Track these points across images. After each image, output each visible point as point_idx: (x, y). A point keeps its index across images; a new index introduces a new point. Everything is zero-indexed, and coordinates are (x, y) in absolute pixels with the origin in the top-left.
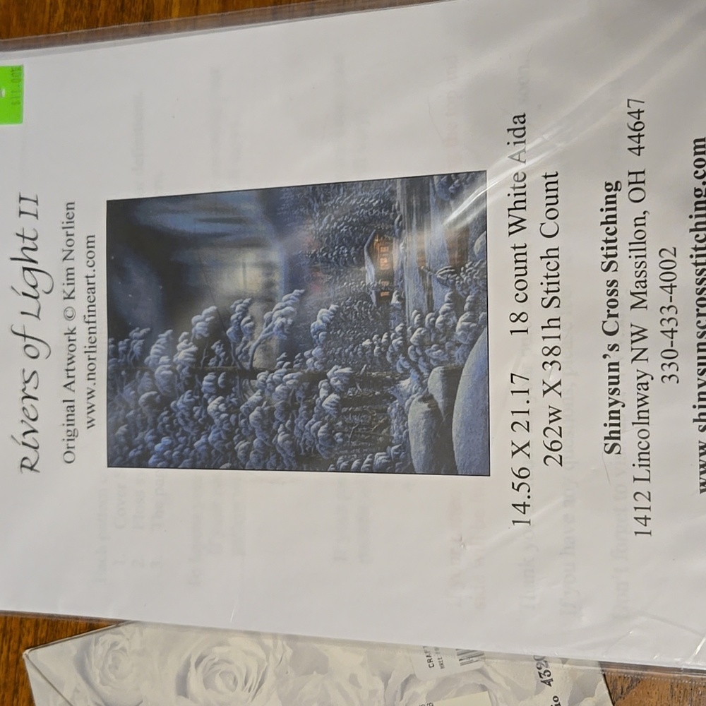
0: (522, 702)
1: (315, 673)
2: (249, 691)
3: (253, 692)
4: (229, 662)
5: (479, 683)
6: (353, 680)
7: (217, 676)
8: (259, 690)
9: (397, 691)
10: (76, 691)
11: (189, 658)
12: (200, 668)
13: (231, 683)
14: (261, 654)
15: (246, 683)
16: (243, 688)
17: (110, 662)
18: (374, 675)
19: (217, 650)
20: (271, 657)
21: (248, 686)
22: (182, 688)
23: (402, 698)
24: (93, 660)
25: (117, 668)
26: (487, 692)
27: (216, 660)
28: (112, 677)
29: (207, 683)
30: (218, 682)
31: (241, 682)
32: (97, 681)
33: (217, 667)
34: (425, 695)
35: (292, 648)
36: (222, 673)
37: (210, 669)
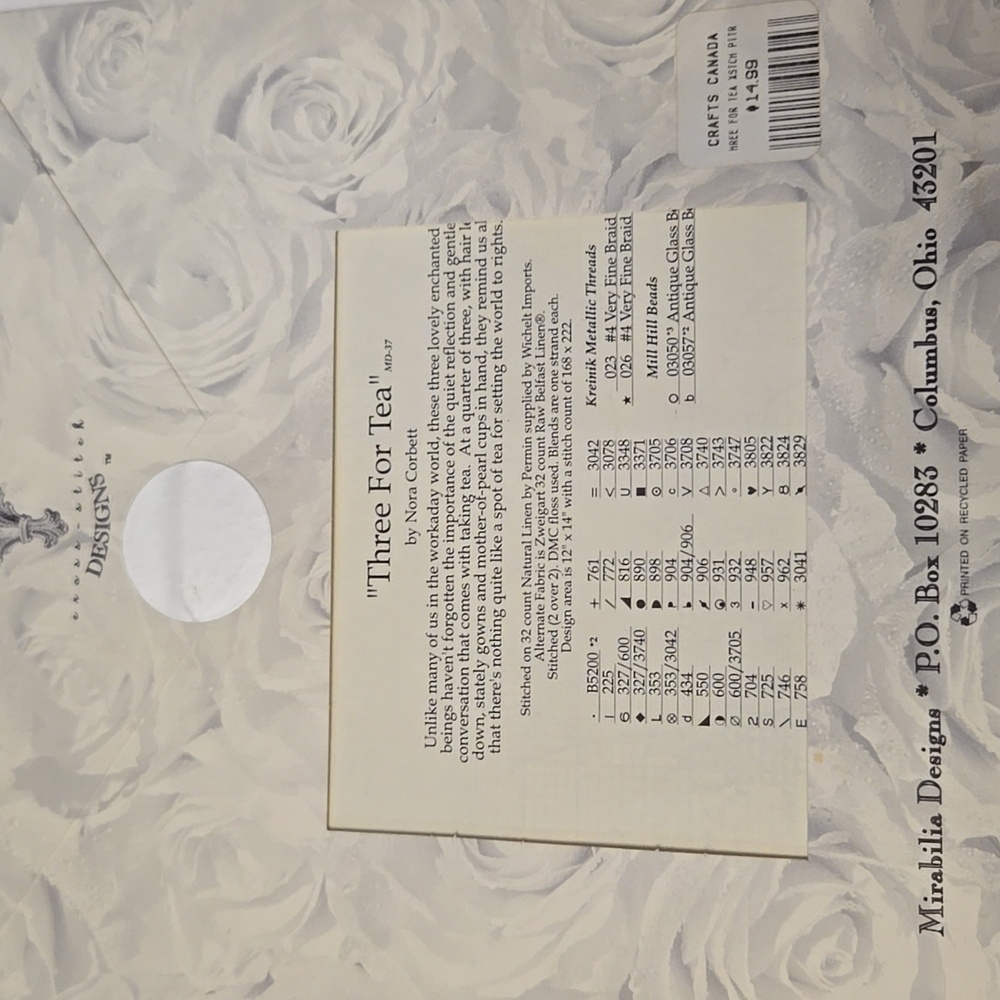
0: (866, 229)
1: (487, 127)
2: (353, 144)
3: (359, 146)
4: (327, 86)
5: (795, 186)
6: (557, 149)
7: (301, 110)
8: (374, 144)
9: (634, 179)
10: (29, 96)
11: (259, 68)
12: (274, 89)
13: (323, 125)
14: (396, 82)
15: (351, 128)
16: (343, 137)
17: (106, 55)
18: (598, 145)
19: (315, 63)
20: (413, 90)
21: (355, 133)
22: (229, 121)
23: (639, 192)
24: (74, 49)
25: (115, 68)
26: (803, 204)
27: (307, 81)
28: (102, 81)
29: (279, 118)
30: (301, 119)
31: (342, 125)
32: (72, 86)
33: (305, 93)
34: (685, 193)
35: (455, 78)
36: (311, 104)
37: (291, 95)
